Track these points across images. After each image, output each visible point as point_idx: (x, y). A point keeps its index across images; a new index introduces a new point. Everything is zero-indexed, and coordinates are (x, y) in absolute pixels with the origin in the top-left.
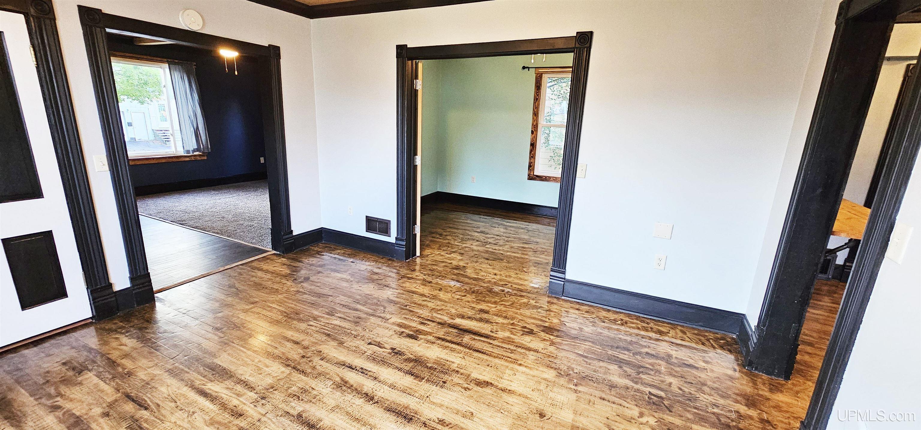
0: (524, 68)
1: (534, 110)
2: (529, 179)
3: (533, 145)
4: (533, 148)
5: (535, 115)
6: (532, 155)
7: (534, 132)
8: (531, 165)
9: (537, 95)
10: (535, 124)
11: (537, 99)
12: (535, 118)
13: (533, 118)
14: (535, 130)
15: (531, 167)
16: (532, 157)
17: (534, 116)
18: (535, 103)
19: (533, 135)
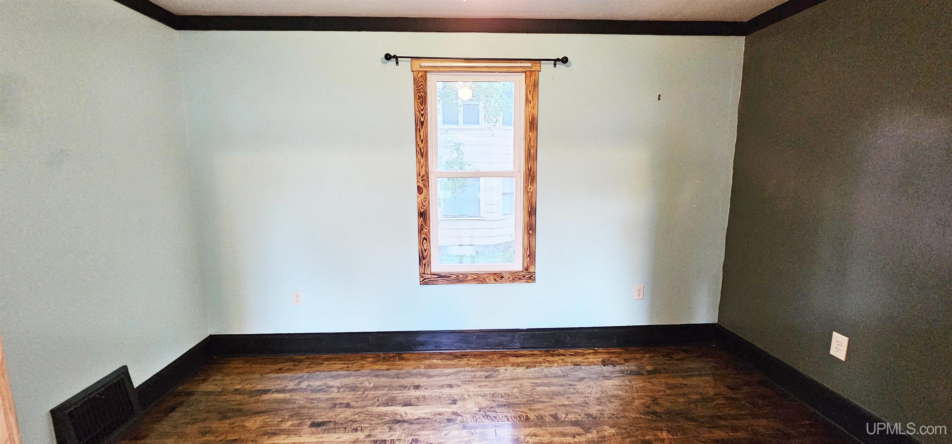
0: (388, 57)
1: (417, 145)
2: (424, 281)
3: (423, 215)
4: (425, 221)
5: (422, 155)
6: (423, 236)
7: (424, 190)
8: (425, 254)
9: (422, 115)
10: (423, 173)
11: (422, 123)
12: (422, 161)
13: (419, 162)
14: (424, 185)
15: (424, 259)
16: (425, 239)
17: (419, 156)
18: (417, 130)
19: (423, 196)
